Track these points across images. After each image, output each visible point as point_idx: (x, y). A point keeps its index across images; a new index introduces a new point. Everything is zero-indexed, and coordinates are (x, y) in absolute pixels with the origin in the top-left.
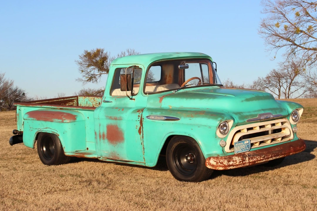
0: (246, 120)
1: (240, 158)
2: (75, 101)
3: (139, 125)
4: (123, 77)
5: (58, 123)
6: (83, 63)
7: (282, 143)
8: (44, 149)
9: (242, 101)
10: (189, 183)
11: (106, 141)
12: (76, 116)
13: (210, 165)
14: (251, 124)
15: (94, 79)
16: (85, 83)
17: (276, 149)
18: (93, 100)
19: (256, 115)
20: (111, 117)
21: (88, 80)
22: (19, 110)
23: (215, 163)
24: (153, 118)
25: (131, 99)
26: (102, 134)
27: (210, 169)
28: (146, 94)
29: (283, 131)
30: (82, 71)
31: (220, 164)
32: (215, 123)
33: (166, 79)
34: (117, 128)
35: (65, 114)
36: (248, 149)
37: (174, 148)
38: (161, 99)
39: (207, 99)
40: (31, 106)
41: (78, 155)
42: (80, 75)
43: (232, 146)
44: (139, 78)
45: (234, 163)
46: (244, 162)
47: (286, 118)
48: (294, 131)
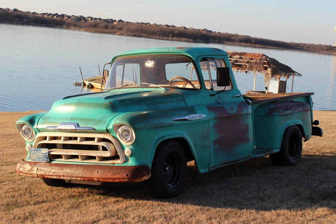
0: (45, 127)
45: (23, 170)
46: (32, 172)
47: (111, 134)
48: (126, 154)
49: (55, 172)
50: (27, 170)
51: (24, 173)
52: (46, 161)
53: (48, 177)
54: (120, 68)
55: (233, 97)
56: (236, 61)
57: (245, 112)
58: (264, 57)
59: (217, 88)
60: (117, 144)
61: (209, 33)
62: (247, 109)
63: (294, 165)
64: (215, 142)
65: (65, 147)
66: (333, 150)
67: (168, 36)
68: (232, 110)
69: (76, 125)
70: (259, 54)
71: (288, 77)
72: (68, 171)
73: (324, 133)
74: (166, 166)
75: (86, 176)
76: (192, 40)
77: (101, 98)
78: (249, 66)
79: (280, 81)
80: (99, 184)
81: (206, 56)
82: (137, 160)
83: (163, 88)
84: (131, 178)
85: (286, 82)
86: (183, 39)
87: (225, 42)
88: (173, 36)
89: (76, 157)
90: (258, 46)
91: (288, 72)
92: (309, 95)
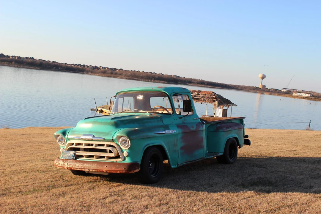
0: (73, 137)
19: (81, 135)
46: (64, 166)
47: (115, 142)
48: (125, 155)
49: (78, 166)
50: (61, 164)
51: (59, 166)
52: (73, 159)
53: (74, 169)
54: (121, 100)
55: (193, 119)
56: (195, 96)
57: (201, 129)
58: (213, 94)
59: (183, 114)
60: (119, 149)
61: (178, 78)
62: (202, 127)
63: (232, 163)
64: (182, 148)
65: (85, 150)
66: (257, 154)
67: (152, 79)
68: (193, 127)
69: (93, 136)
70: (210, 92)
71: (229, 107)
72: (87, 165)
73: (252, 143)
74: (150, 163)
75: (98, 169)
76: (167, 82)
77: (109, 119)
78: (204, 99)
79: (223, 109)
80: (107, 174)
81: (177, 93)
82: (131, 159)
83: (149, 113)
84: (127, 171)
85: (227, 110)
86: (161, 81)
87: (188, 84)
88: (154, 80)
89: (92, 156)
90: (209, 86)
91: (229, 104)
92: (242, 118)
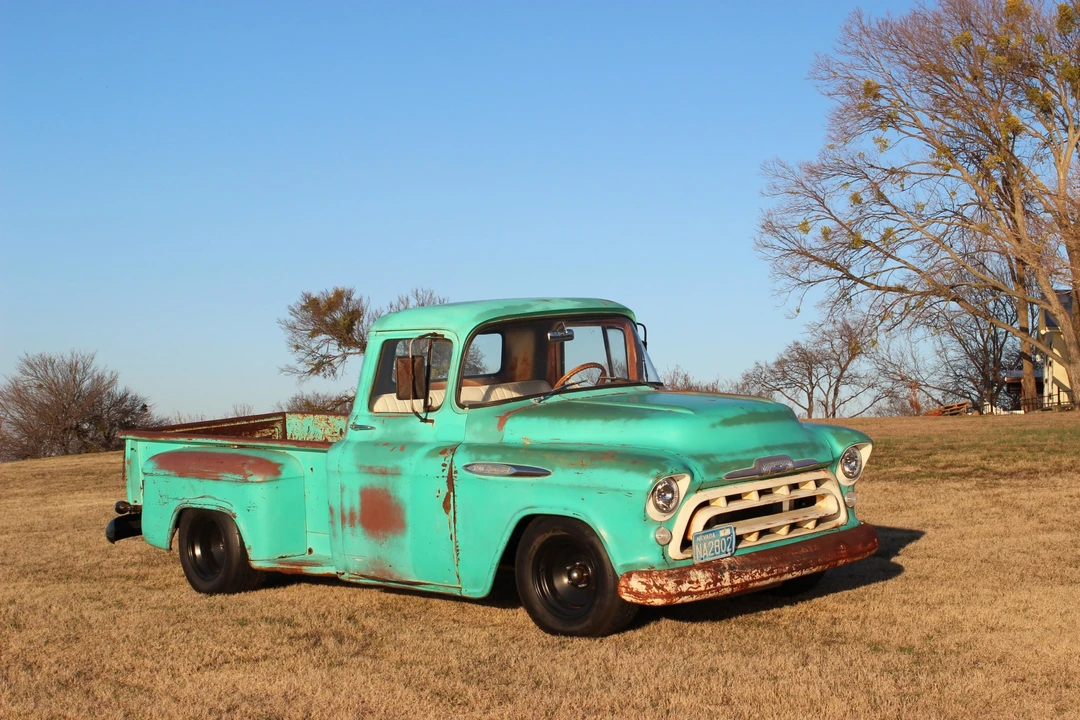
0: (723, 475)
1: (708, 575)
2: (279, 425)
3: (445, 489)
4: (402, 362)
5: (235, 484)
6: (300, 326)
7: (818, 535)
8: (198, 552)
9: (714, 426)
10: (576, 640)
11: (359, 529)
12: (279, 465)
13: (630, 591)
14: (736, 485)
15: (328, 369)
16: (303, 378)
17: (803, 551)
18: (324, 422)
19: (749, 462)
20: (371, 468)
21: (311, 371)
22: (132, 449)
23: (644, 587)
24: (481, 469)
25: (425, 420)
26: (347, 513)
27: (631, 603)
28: (462, 406)
29: (819, 504)
30: (297, 347)
31: (656, 591)
32: (642, 482)
33: (513, 368)
34: (389, 497)
35: (251, 461)
36: (729, 550)
37: (537, 548)
38: (502, 420)
39: (624, 420)
40: (163, 439)
41: (285, 567)
42: (292, 359)
43: (686, 544)
44: (445, 365)
45: (692, 588)
46: (719, 584)
47: (829, 469)
48: (848, 504)
50: (703, 584)
